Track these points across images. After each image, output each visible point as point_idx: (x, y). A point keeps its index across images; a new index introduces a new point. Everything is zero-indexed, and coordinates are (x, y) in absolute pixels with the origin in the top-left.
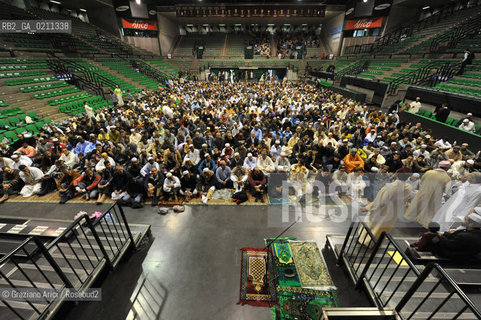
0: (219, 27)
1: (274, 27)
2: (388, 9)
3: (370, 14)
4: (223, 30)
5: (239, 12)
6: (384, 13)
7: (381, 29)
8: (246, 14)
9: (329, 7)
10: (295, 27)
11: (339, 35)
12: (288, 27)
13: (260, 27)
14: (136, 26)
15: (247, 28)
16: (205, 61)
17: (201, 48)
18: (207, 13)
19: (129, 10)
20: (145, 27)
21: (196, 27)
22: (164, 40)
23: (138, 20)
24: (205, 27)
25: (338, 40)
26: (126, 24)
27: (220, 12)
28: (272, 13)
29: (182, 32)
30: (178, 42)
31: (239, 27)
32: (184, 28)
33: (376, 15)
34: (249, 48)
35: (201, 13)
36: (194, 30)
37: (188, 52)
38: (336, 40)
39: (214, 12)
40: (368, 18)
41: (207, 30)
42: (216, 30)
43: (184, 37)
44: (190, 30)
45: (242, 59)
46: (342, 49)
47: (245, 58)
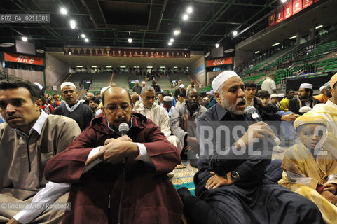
0: (106, 69)
1: (152, 69)
2: (234, 52)
3: (222, 55)
5: (122, 53)
6: (232, 55)
7: (232, 65)
8: (128, 54)
9: (192, 52)
10: (169, 69)
11: (203, 71)
12: (163, 69)
13: (141, 69)
14: (20, 60)
15: (130, 69)
16: (91, 90)
17: (88, 82)
18: (94, 52)
19: (15, 46)
20: (31, 62)
21: (86, 68)
22: (51, 74)
23: (23, 55)
24: (94, 69)
26: (8, 58)
27: (105, 52)
28: (150, 55)
29: (71, 71)
30: (67, 78)
31: (124, 69)
32: (74, 69)
33: (226, 56)
34: (133, 82)
35: (88, 52)
36: (83, 70)
38: (202, 75)
39: (100, 52)
40: (222, 58)
41: (96, 70)
42: (104, 70)
43: (73, 74)
44: (79, 71)
45: (128, 89)
46: (208, 80)
47: (130, 88)
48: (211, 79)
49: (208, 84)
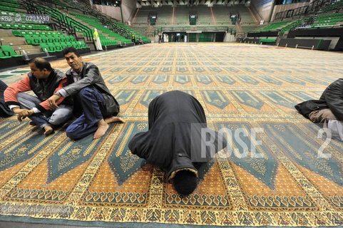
0: (167, 2)
1: (212, 1)
4: (170, 4)
10: (229, 1)
11: (271, 3)
12: (223, 1)
13: (200, 1)
15: (190, 2)
16: (158, 26)
17: (154, 17)
21: (150, 2)
24: (156, 2)
25: (270, 8)
29: (138, 6)
30: (136, 13)
31: (183, 1)
32: (140, 3)
34: (193, 17)
36: (147, 4)
37: (145, 20)
38: (267, 9)
41: (158, 4)
42: (165, 4)
44: (144, 4)
45: (189, 25)
46: (273, 15)
47: (191, 24)
48: (277, 14)
49: (272, 20)
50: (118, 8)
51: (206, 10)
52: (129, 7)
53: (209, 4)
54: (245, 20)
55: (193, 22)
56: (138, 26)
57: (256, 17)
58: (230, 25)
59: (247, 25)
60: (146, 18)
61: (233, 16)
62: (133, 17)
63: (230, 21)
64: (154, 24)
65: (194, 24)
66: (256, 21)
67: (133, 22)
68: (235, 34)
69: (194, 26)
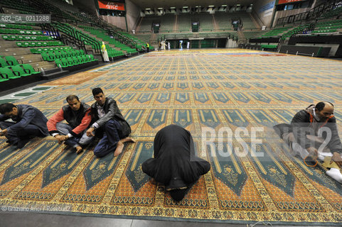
0: (170, 10)
1: (213, 8)
4: (173, 12)
10: (231, 7)
11: (272, 9)
12: (225, 8)
13: (202, 8)
14: (108, 7)
15: (192, 9)
16: (161, 34)
17: (157, 25)
20: (116, 8)
21: (153, 11)
22: (130, 19)
24: (159, 11)
25: (271, 14)
26: (101, 6)
29: (142, 15)
30: (140, 21)
31: (186, 9)
32: (144, 12)
34: (195, 24)
36: (151, 13)
37: (148, 28)
38: (268, 14)
41: (161, 12)
42: (168, 12)
43: (144, 17)
44: (148, 13)
45: (191, 32)
46: (275, 20)
47: (193, 31)
48: (278, 20)
49: (273, 26)
50: (123, 18)
51: (208, 18)
52: (133, 17)
53: (211, 11)
54: (247, 26)
55: (195, 29)
56: (142, 34)
57: (258, 22)
58: (232, 32)
59: (250, 31)
60: (150, 26)
61: (235, 22)
62: (137, 25)
63: (232, 27)
64: (158, 32)
65: (197, 31)
66: (258, 27)
67: (138, 30)
68: (237, 40)
69: (196, 33)
